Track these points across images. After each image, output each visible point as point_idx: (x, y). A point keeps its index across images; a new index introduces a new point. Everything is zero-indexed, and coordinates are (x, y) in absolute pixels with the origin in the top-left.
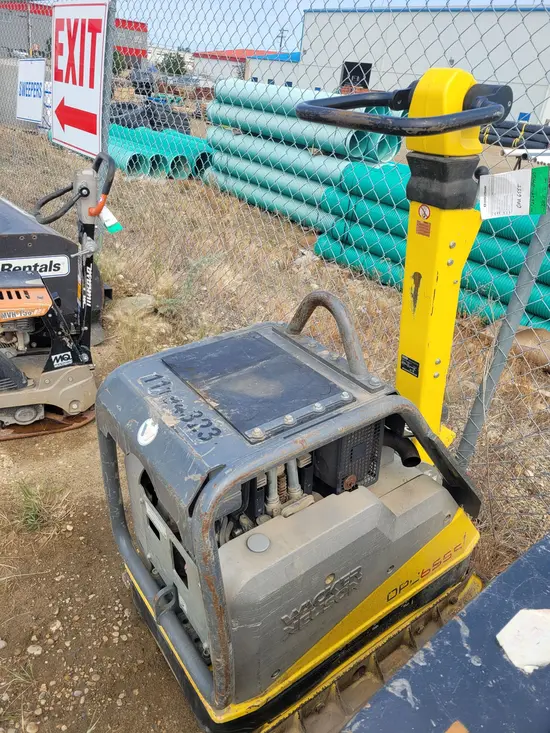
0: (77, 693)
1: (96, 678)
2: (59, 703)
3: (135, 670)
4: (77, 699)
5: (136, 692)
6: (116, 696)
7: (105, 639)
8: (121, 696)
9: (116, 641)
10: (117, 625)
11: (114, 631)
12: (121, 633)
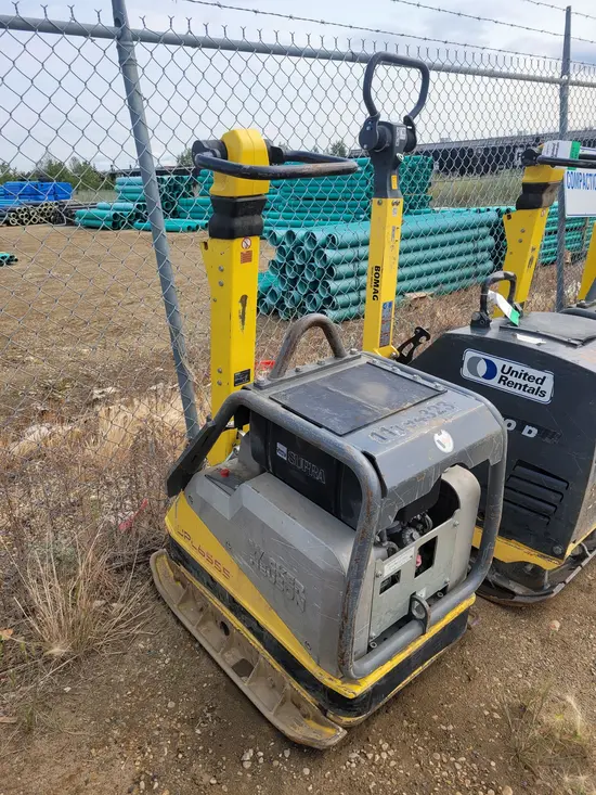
0: (458, 766)
1: (437, 756)
2: (475, 778)
3: (415, 725)
4: (463, 764)
5: (435, 717)
6: (446, 733)
7: (393, 763)
8: (444, 728)
9: (391, 753)
10: (374, 758)
11: (381, 758)
12: (380, 750)
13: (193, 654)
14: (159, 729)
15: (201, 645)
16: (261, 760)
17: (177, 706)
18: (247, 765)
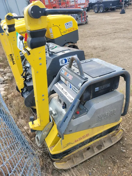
13: (92, 161)
14: (118, 172)
15: (89, 159)
16: (123, 148)
17: (110, 167)
18: (125, 151)
